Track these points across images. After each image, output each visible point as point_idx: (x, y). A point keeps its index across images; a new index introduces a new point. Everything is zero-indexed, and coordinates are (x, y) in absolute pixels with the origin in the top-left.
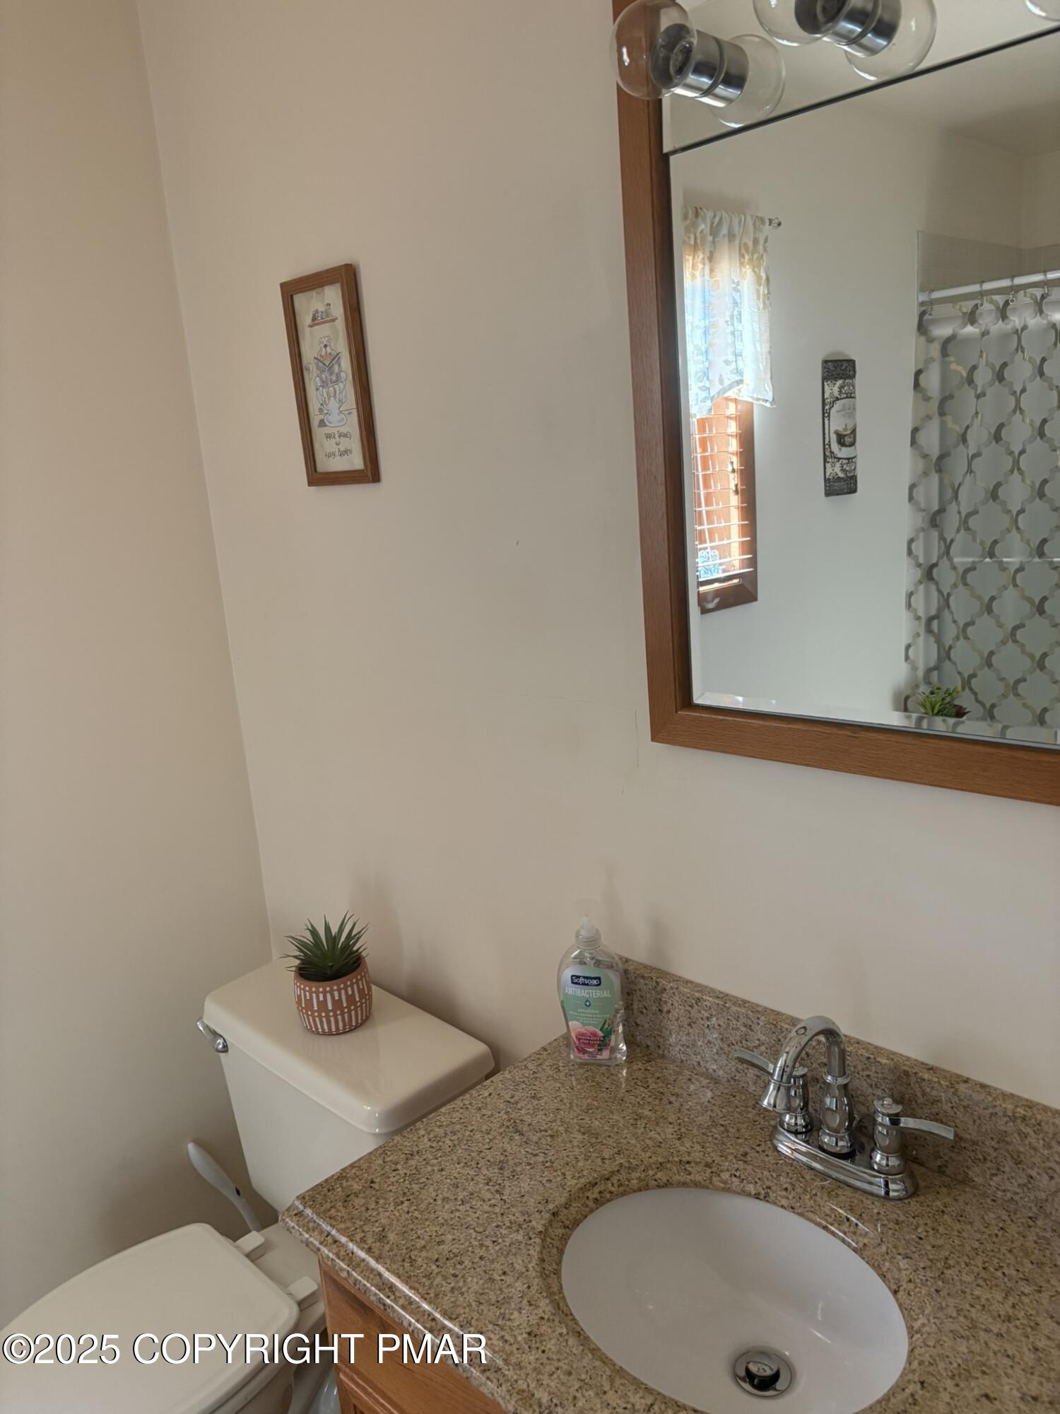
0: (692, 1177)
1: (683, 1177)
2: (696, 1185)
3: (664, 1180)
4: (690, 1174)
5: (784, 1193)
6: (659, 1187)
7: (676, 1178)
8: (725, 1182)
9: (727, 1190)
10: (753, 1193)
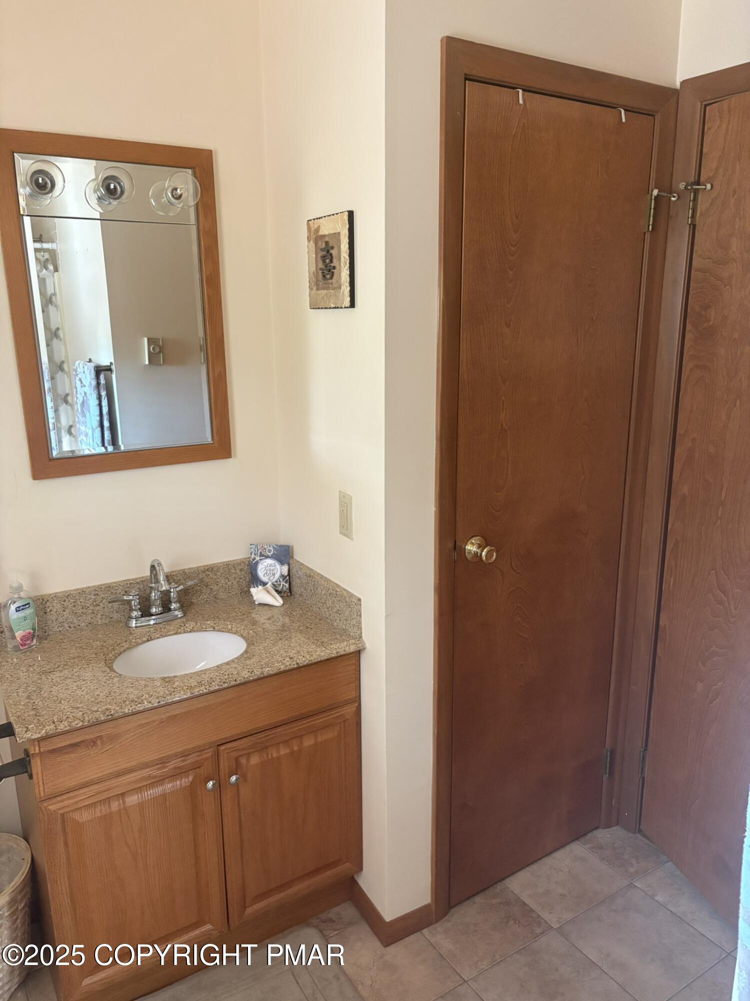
0: (125, 647)
1: (122, 649)
2: (128, 649)
3: (118, 652)
4: (123, 646)
5: (155, 634)
6: (119, 655)
7: (121, 650)
8: (135, 642)
9: (138, 644)
10: (146, 640)
